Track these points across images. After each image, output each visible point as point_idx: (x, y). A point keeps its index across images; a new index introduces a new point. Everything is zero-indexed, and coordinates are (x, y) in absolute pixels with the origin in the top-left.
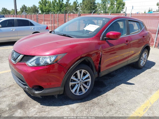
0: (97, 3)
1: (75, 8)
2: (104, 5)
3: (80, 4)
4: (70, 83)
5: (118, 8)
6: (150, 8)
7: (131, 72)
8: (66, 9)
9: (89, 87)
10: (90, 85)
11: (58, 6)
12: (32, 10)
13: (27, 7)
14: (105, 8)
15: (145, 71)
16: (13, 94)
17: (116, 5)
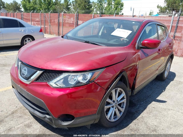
0: (92, 2)
1: (66, 7)
2: (101, 4)
3: (72, 2)
4: (105, 107)
5: (116, 9)
6: (151, 10)
7: (155, 84)
8: (55, 8)
9: (124, 109)
10: (124, 107)
11: (46, 3)
12: (12, 7)
13: (5, 3)
14: (101, 8)
15: (170, 83)
16: (21, 125)
17: (114, 5)
